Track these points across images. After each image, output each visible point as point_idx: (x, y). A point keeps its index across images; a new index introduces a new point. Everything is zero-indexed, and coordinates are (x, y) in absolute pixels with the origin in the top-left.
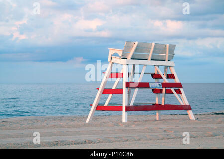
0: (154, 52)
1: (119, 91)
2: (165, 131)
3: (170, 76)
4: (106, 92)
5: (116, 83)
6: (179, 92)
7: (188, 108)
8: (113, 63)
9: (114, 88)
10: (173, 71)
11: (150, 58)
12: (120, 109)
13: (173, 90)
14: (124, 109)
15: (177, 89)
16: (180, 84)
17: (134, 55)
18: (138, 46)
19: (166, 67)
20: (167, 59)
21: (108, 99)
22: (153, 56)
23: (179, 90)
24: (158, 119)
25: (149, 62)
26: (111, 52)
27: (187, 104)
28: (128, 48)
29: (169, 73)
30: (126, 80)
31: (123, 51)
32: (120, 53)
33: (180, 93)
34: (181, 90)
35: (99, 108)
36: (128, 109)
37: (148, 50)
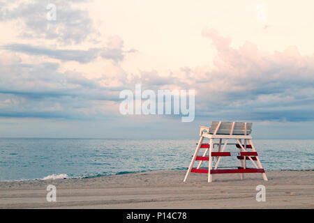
0: (234, 129)
1: (206, 159)
3: (249, 147)
5: (205, 152)
6: (254, 159)
7: (262, 171)
8: (203, 138)
9: (204, 156)
10: (250, 143)
11: (231, 133)
12: (206, 172)
13: (250, 157)
14: (209, 172)
15: (253, 156)
16: (256, 152)
17: (218, 130)
18: (221, 125)
19: (245, 139)
20: (246, 134)
21: (199, 165)
22: (234, 131)
23: (255, 157)
25: (231, 136)
26: (202, 129)
27: (261, 168)
28: (214, 126)
29: (248, 144)
30: (211, 150)
31: (210, 128)
32: (208, 130)
33: (256, 160)
34: (257, 157)
35: (193, 170)
36: (213, 172)
37: (230, 127)
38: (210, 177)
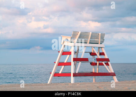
0: (91, 38)
1: (69, 64)
4: (60, 64)
5: (66, 59)
6: (107, 64)
7: (114, 75)
9: (65, 62)
10: (103, 51)
11: (88, 42)
13: (103, 63)
14: (72, 75)
15: (106, 62)
16: (108, 59)
18: (80, 34)
19: (99, 48)
20: (100, 42)
21: (62, 69)
22: (90, 41)
25: (88, 45)
26: (64, 38)
27: (113, 72)
28: (74, 35)
29: (101, 52)
30: (73, 56)
31: (71, 37)
32: (69, 39)
33: (109, 65)
34: (109, 63)
35: (56, 75)
37: (88, 36)
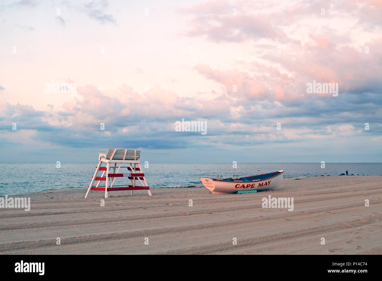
0: (126, 155)
1: (104, 179)
2: (117, 205)
3: (138, 169)
4: (97, 179)
5: (102, 174)
6: (142, 179)
7: (147, 188)
8: (102, 162)
9: (102, 177)
10: (139, 166)
11: (124, 158)
12: (104, 189)
13: (138, 177)
14: (106, 189)
15: (141, 177)
16: (143, 174)
17: (113, 157)
18: (116, 152)
19: (135, 164)
20: (135, 159)
21: (98, 184)
22: (126, 157)
23: (142, 178)
24: (132, 194)
25: (124, 161)
26: (101, 155)
27: (147, 186)
28: (110, 153)
29: (137, 167)
30: (108, 172)
31: (107, 155)
32: (105, 156)
33: (143, 179)
34: (144, 178)
35: (93, 188)
36: (109, 190)
37: (123, 154)
38: (106, 193)
